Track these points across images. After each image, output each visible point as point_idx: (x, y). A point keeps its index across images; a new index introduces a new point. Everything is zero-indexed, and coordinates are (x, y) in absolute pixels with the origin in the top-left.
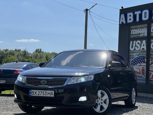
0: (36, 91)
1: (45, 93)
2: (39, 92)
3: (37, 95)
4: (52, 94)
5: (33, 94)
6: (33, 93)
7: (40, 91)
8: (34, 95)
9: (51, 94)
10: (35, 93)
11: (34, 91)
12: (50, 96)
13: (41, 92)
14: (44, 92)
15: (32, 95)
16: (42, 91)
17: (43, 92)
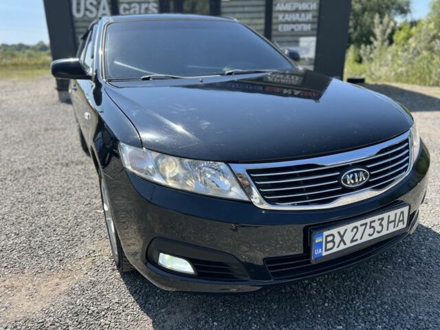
0: (341, 229)
1: (376, 224)
2: (355, 230)
3: (349, 245)
4: (401, 219)
5: (330, 245)
6: (333, 241)
7: (358, 224)
8: (335, 250)
9: (399, 221)
10: (337, 239)
11: (334, 231)
12: (396, 229)
13: (361, 225)
14: (374, 221)
15: (326, 250)
16: (368, 220)
17: (371, 222)
